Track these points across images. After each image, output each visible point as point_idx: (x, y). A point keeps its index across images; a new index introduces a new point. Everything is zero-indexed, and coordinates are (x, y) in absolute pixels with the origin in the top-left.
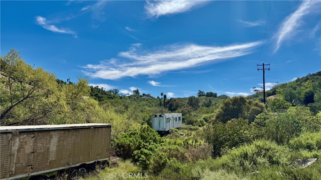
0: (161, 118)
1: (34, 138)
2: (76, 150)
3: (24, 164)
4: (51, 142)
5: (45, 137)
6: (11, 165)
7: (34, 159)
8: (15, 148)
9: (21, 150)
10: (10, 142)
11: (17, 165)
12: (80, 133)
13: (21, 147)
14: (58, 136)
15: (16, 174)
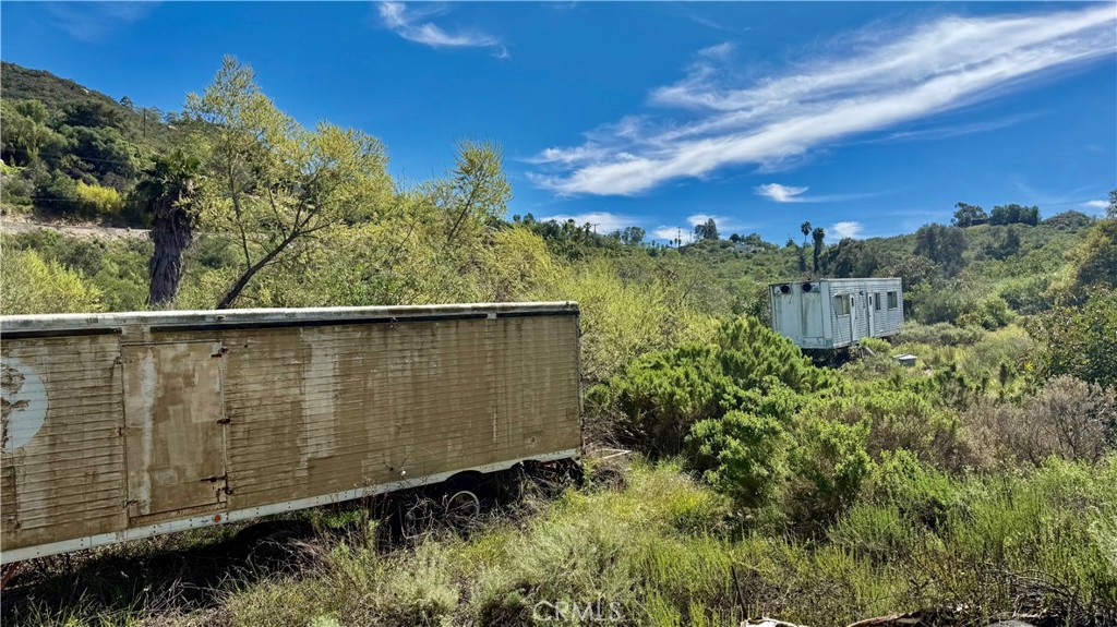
0: (810, 296)
1: (225, 356)
2: (425, 412)
3: (191, 474)
4: (306, 375)
5: (277, 355)
6: (132, 474)
7: (235, 452)
8: (142, 401)
9: (171, 409)
10: (117, 374)
11: (156, 476)
12: (439, 338)
13: (168, 399)
14: (336, 351)
15: (156, 514)
